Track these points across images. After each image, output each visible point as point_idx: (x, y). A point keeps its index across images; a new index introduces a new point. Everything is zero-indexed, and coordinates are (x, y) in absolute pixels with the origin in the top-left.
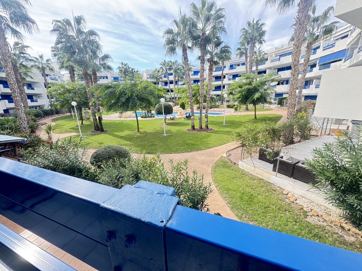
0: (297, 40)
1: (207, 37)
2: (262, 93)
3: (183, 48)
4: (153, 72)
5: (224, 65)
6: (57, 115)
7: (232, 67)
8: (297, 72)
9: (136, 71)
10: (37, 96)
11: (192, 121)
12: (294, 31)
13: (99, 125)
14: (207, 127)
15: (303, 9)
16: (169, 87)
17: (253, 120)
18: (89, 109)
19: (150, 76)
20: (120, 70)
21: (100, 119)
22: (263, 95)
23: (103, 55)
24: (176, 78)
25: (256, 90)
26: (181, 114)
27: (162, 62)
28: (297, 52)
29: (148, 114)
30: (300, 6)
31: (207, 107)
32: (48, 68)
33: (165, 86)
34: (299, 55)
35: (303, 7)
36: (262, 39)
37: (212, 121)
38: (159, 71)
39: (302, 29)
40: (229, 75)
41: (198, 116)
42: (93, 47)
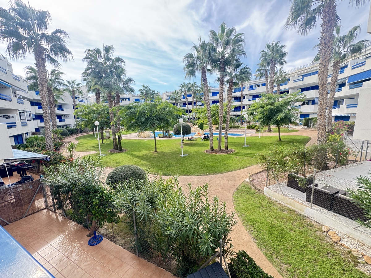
0: (324, 59)
1: (226, 60)
2: (286, 114)
3: (203, 70)
4: (172, 94)
5: (243, 86)
6: (81, 134)
7: (251, 88)
8: (325, 92)
9: (156, 93)
10: (65, 116)
11: (210, 142)
12: (319, 50)
13: (118, 144)
14: (227, 148)
16: (188, 107)
18: (110, 128)
19: (169, 98)
20: (141, 92)
21: (120, 138)
22: (288, 116)
23: (127, 79)
25: (279, 110)
26: (199, 134)
27: (181, 84)
28: (324, 71)
29: (166, 134)
30: (324, 26)
31: (227, 128)
32: (78, 91)
33: (184, 106)
34: (326, 74)
35: (327, 28)
36: (282, 60)
37: (232, 143)
38: (178, 93)
39: (328, 48)
40: (249, 96)
41: (217, 136)
42: (118, 72)
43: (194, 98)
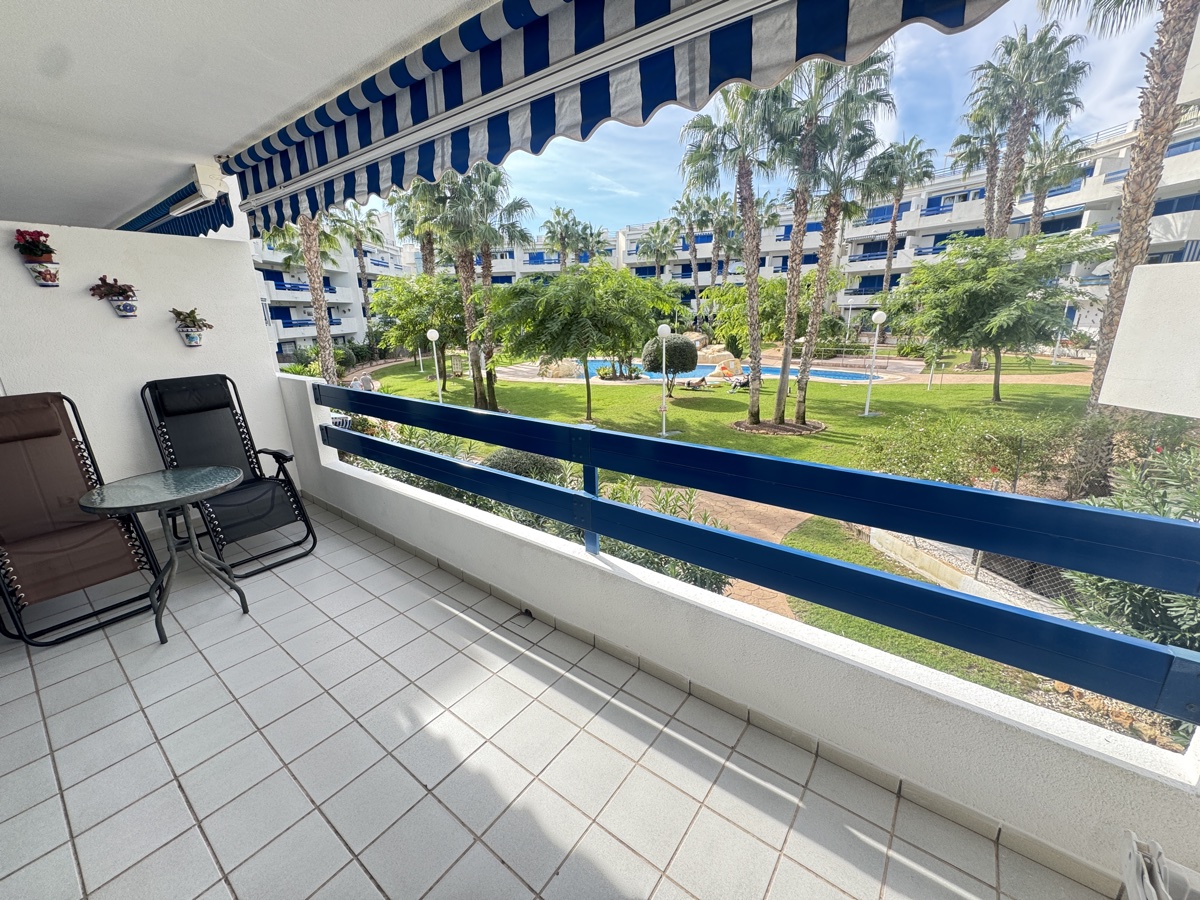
0: (1150, 128)
1: (821, 129)
2: (1023, 311)
3: (741, 169)
4: (647, 234)
5: (902, 201)
6: (382, 361)
7: (934, 205)
9: (595, 231)
10: (341, 309)
11: (752, 397)
12: (1140, 97)
13: (487, 394)
14: (801, 417)
15: (1178, 19)
16: (696, 281)
17: (987, 403)
18: (465, 347)
19: (637, 248)
20: (550, 232)
21: (491, 376)
22: (1030, 318)
23: (511, 201)
24: (722, 253)
25: (1000, 297)
26: (725, 371)
27: (679, 202)
28: (1142, 174)
29: (621, 367)
30: (1169, 8)
31: (806, 354)
32: (369, 236)
33: (684, 277)
34: (1151, 184)
35: (1179, 14)
36: (1065, 97)
37: (827, 401)
38: (666, 230)
39: (1170, 92)
40: (920, 236)
41: (775, 380)
42: (489, 184)
43: (720, 248)
